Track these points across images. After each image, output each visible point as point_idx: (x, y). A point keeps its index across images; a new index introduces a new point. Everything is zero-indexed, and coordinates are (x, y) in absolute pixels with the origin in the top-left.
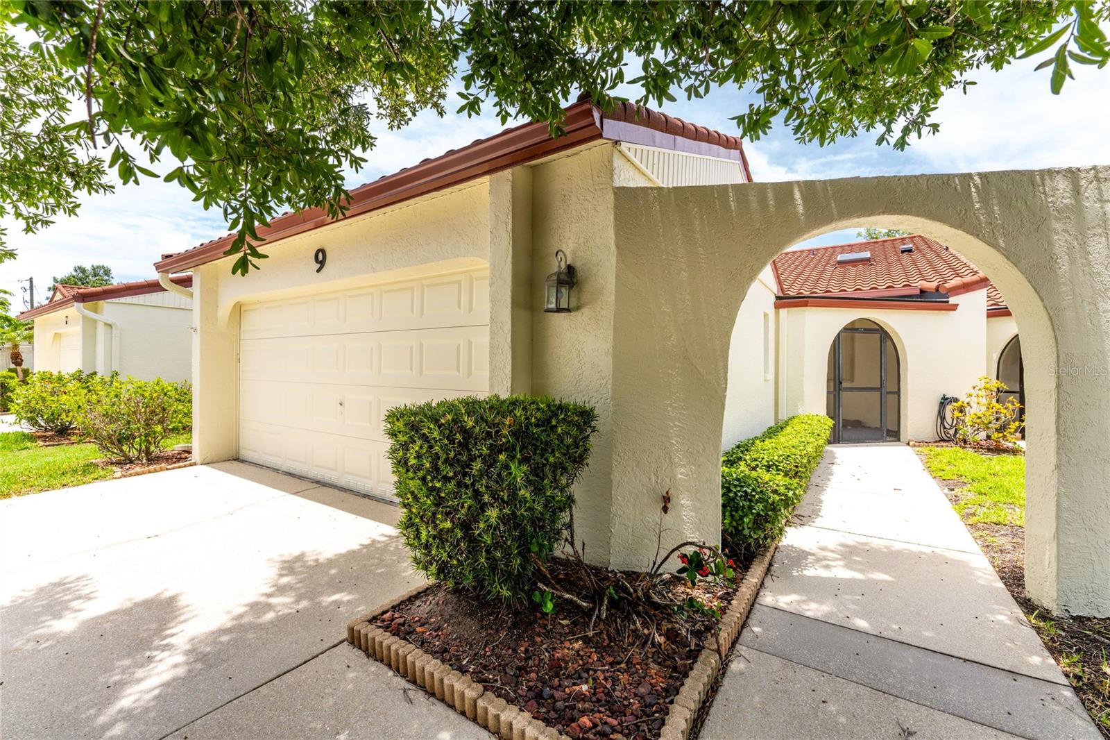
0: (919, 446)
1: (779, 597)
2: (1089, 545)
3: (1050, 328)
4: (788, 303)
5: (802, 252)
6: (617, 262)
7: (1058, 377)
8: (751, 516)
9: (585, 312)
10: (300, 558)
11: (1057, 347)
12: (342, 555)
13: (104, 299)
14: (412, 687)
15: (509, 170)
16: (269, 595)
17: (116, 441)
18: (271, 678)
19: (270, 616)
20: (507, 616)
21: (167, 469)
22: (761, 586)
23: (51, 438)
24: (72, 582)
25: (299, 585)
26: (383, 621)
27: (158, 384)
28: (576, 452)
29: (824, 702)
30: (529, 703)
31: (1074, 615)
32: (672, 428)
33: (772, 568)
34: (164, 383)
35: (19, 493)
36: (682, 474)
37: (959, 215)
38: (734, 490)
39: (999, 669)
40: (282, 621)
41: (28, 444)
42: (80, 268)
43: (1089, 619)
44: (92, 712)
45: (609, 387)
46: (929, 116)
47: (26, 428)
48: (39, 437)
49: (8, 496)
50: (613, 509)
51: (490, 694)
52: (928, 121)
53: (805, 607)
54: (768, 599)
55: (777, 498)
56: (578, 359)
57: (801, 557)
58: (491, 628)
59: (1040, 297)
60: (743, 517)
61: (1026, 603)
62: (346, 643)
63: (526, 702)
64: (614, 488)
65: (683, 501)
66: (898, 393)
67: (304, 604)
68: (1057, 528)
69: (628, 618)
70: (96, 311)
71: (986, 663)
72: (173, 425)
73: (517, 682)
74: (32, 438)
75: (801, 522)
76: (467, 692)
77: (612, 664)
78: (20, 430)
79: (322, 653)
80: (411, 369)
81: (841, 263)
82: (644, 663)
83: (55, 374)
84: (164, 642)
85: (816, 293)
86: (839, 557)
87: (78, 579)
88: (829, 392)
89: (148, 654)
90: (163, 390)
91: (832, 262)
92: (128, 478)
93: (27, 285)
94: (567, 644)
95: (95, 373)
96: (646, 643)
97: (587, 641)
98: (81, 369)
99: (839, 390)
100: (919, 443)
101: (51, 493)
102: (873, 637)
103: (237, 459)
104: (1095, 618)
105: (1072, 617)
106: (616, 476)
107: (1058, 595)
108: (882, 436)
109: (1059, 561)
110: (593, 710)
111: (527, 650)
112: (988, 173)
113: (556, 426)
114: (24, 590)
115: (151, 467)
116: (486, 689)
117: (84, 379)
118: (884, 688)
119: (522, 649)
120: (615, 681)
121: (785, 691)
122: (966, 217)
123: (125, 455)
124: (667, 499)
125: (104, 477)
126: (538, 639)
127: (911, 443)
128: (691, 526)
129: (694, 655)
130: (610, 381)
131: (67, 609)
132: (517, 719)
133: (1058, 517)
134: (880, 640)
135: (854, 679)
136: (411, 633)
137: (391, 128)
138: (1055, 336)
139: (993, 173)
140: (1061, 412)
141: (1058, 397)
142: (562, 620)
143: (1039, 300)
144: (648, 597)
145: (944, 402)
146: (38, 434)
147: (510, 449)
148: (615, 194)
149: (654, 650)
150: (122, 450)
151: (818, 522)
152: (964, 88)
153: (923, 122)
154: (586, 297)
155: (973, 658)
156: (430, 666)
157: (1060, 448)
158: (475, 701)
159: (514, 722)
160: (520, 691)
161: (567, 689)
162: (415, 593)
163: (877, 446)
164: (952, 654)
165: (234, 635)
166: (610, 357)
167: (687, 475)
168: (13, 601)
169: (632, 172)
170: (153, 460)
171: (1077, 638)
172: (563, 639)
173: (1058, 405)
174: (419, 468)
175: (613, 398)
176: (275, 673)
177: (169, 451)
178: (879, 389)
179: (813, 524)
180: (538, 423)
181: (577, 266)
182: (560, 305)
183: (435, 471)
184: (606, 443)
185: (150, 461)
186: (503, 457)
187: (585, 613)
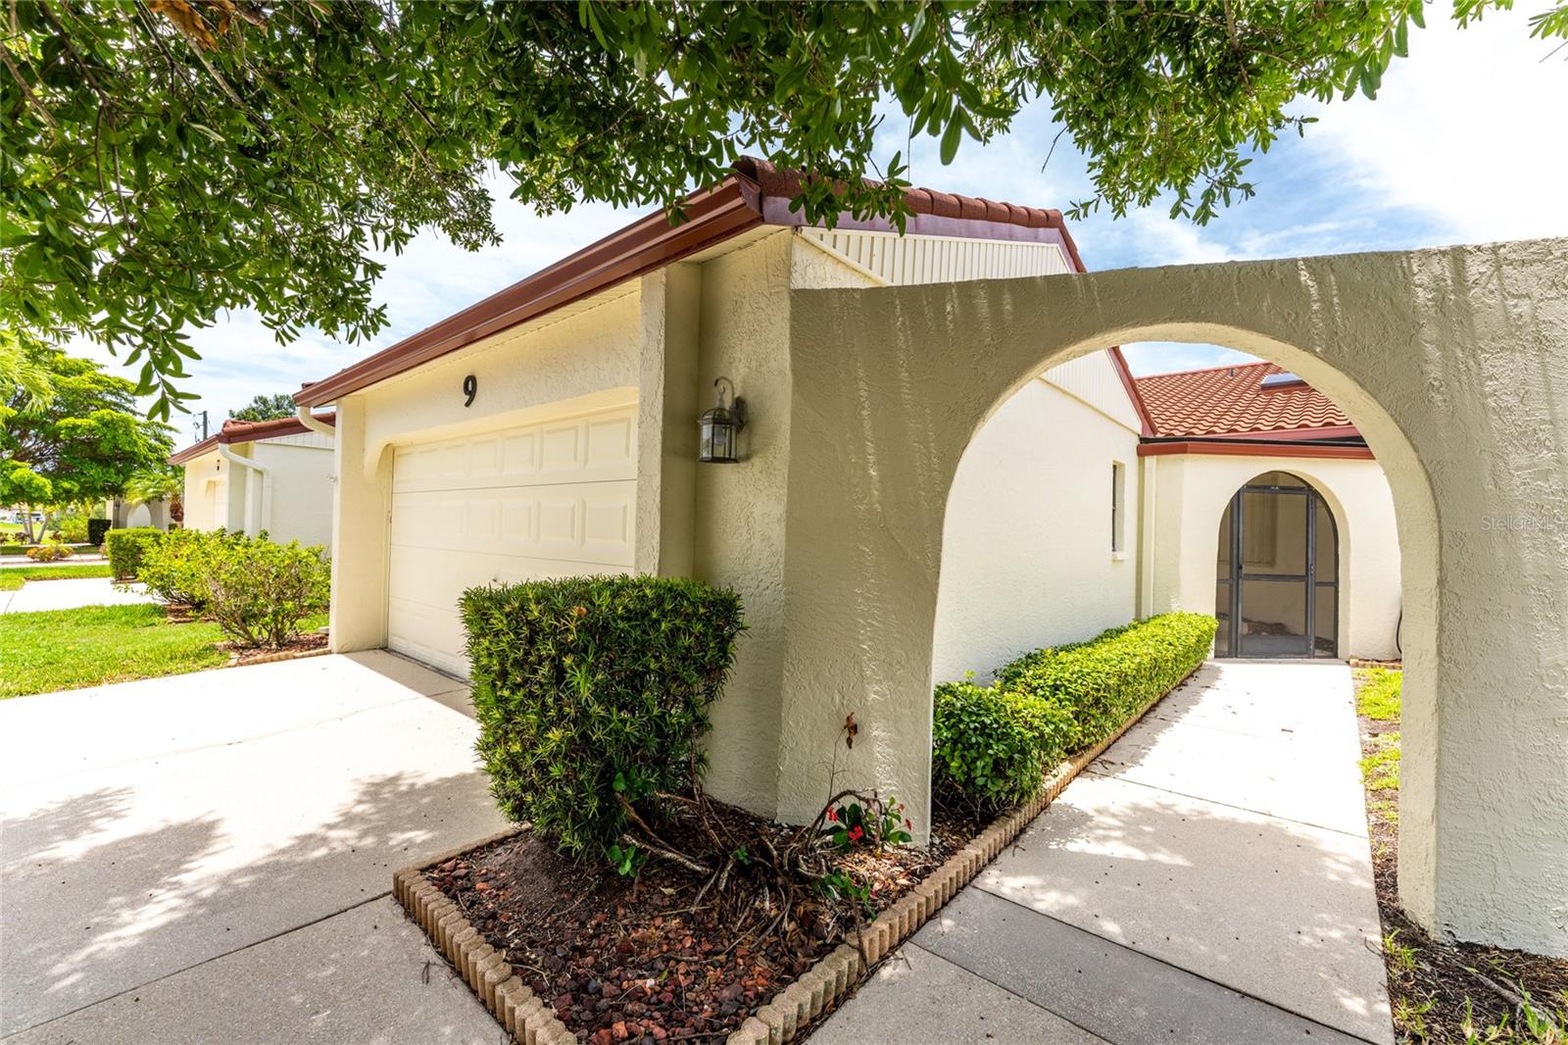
0: (1364, 666)
1: (1004, 879)
2: (1489, 834)
3: (1429, 493)
4: (1159, 447)
5: (1217, 371)
6: (794, 394)
7: (1441, 569)
8: (987, 759)
9: (756, 461)
10: (394, 780)
11: (1439, 522)
12: (447, 780)
13: (255, 439)
14: (439, 961)
15: (662, 270)
16: (330, 827)
17: (239, 620)
18: (276, 933)
19: (322, 852)
20: (593, 876)
21: (295, 658)
22: (990, 860)
23: (185, 613)
24: (110, 795)
25: (376, 816)
26: (442, 871)
27: (293, 547)
28: (704, 656)
29: (988, 1036)
30: (563, 997)
31: (1463, 941)
32: (863, 627)
33: (1023, 836)
35: (112, 680)
36: (876, 693)
37: (1286, 321)
38: (967, 719)
39: (1292, 1013)
40: (332, 859)
41: (156, 619)
42: (260, 398)
43: (1486, 950)
44: (54, 957)
45: (781, 567)
46: (1240, 173)
47: (158, 599)
48: (172, 611)
49: (99, 682)
50: (783, 738)
51: (517, 980)
52: (1240, 180)
53: (1038, 895)
54: (991, 879)
55: (1030, 735)
56: (746, 528)
57: (1079, 821)
58: (567, 891)
59: (1413, 446)
60: (977, 759)
61: (1396, 916)
62: (391, 896)
63: (559, 995)
64: (784, 709)
65: (877, 731)
66: (1335, 584)
67: (369, 841)
68: (1437, 803)
69: (756, 893)
70: (246, 454)
71: (1275, 1002)
72: (310, 601)
73: (563, 967)
74: (161, 612)
75: (1105, 772)
76: (488, 974)
77: (707, 954)
78: (152, 602)
79: (354, 907)
80: (573, 536)
81: (1265, 388)
82: (751, 956)
84: (174, 879)
85: (1214, 432)
86: (1119, 824)
87: (120, 791)
88: (1219, 581)
89: (151, 891)
90: (296, 555)
91: (1256, 386)
92: (244, 668)
93: (201, 419)
94: (658, 922)
95: (242, 532)
96: (766, 928)
97: (688, 919)
98: (226, 527)
99: (1238, 577)
100: (1364, 662)
101: (151, 682)
102: (1118, 948)
103: (385, 648)
104: (1496, 948)
105: (1460, 945)
106: (788, 691)
107: (1437, 907)
108: (1308, 649)
109: (1438, 854)
110: (643, 1014)
111: (598, 925)
112: (1334, 257)
113: (658, 621)
114: (51, 802)
115: (282, 653)
116: (515, 972)
117: (228, 540)
118: (1093, 1025)
119: (593, 922)
120: (700, 975)
121: (939, 1016)
122: (1297, 325)
123: (251, 637)
124: (853, 728)
125: (216, 665)
126: (621, 912)
127: (1352, 661)
128: (888, 768)
129: (822, 952)
130: (782, 560)
131: (87, 827)
132: (534, 1016)
133: (1438, 786)
134: (1127, 953)
135: (1054, 1007)
136: (468, 889)
137: (540, 214)
138: (1437, 506)
139: (1341, 257)
140: (1445, 623)
141: (1441, 601)
142: (666, 887)
143: (1411, 450)
144: (794, 864)
146: (173, 607)
147: (579, 651)
148: (792, 299)
149: (775, 939)
150: (246, 632)
151: (1132, 772)
152: (1300, 126)
153: (1232, 184)
154: (758, 442)
155: (1259, 993)
156: (462, 933)
157: (1441, 679)
158: (494, 987)
159: (528, 1020)
160: (559, 980)
161: (625, 983)
162: (500, 837)
163: (1298, 663)
164: (1228, 983)
165: (262, 876)
166: (783, 525)
167: (884, 695)
168: (34, 814)
169: (830, 265)
170: (284, 644)
171: (1448, 976)
172: (656, 913)
173: (1441, 611)
174: (490, 670)
175: (785, 584)
176: (284, 928)
177: (311, 634)
178: (1304, 578)
179: (1122, 776)
180: (630, 616)
181: (750, 398)
182: (719, 453)
183: (504, 675)
184: (776, 648)
185: (281, 646)
186: (568, 661)
187: (699, 880)
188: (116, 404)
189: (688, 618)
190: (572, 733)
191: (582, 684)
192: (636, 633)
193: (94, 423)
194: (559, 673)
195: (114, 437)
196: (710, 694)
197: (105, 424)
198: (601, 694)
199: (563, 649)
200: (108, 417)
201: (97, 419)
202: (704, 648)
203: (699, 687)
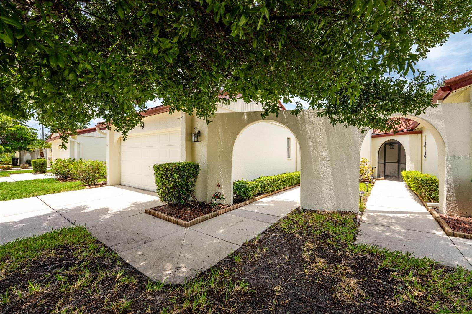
2: (307, 194)
6: (208, 130)
8: (243, 191)
9: (202, 142)
14: (155, 217)
20: (177, 207)
21: (100, 187)
22: (242, 206)
23: (62, 180)
26: (152, 209)
28: (194, 174)
32: (220, 169)
34: (98, 162)
36: (222, 180)
37: (281, 120)
38: (239, 185)
41: (56, 182)
47: (55, 176)
48: (59, 180)
58: (173, 209)
62: (144, 213)
64: (208, 184)
65: (223, 186)
67: (136, 208)
70: (74, 139)
72: (101, 175)
74: (56, 180)
75: (270, 197)
78: (53, 178)
83: (63, 160)
95: (75, 159)
97: (192, 211)
98: (70, 158)
103: (120, 185)
106: (208, 181)
107: (301, 205)
113: (186, 168)
117: (71, 161)
123: (88, 183)
124: (219, 186)
125: (84, 189)
126: (182, 211)
128: (225, 191)
130: (207, 158)
135: (242, 217)
136: (157, 210)
147: (175, 172)
154: (202, 138)
156: (159, 213)
162: (160, 206)
166: (207, 153)
167: (224, 180)
174: (159, 177)
175: (207, 163)
176: (130, 216)
177: (99, 183)
179: (273, 197)
180: (182, 167)
181: (201, 131)
182: (196, 140)
183: (162, 177)
184: (206, 173)
185: (95, 185)
186: (173, 173)
187: (193, 207)
188: (20, 123)
189: (191, 167)
190: (174, 184)
191: (176, 176)
192: (183, 169)
193: (15, 129)
194: (171, 175)
195: (21, 133)
196: (195, 181)
197: (18, 129)
198: (178, 178)
199: (172, 172)
200: (19, 128)
201: (16, 128)
202: (193, 172)
203: (193, 179)
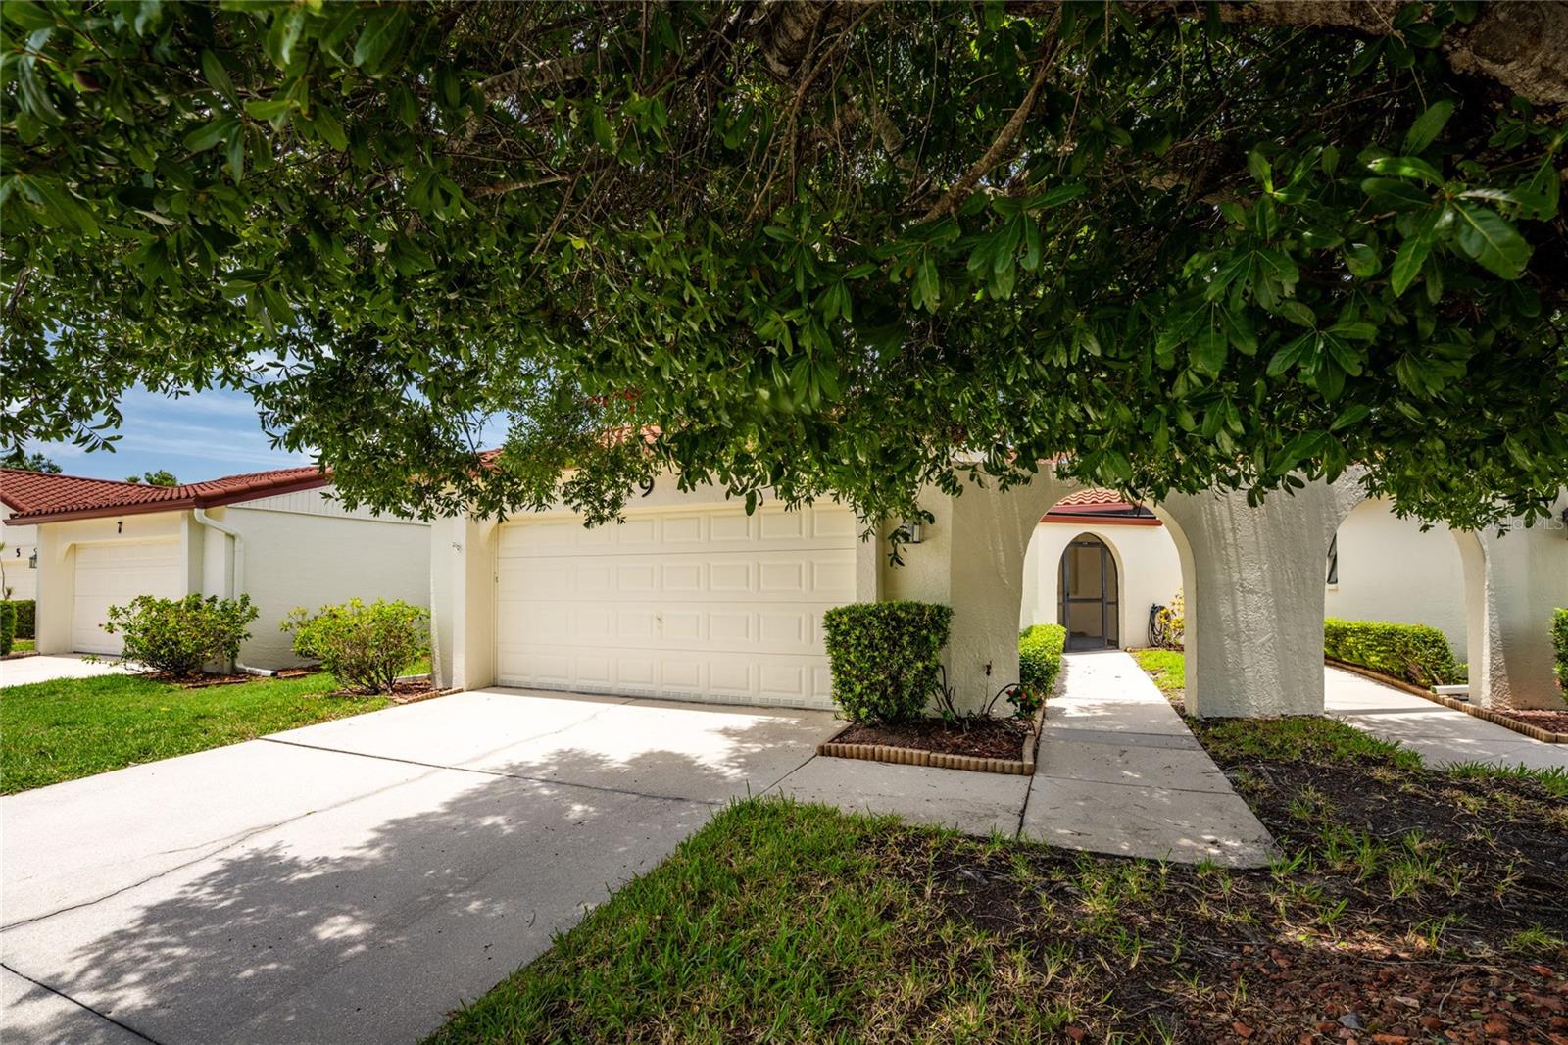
0: (1133, 651)
6: (953, 511)
9: (928, 543)
13: (227, 503)
22: (1043, 722)
31: (1207, 716)
33: (1046, 716)
45: (948, 594)
50: (952, 677)
54: (1048, 726)
56: (924, 575)
57: (1062, 710)
62: (819, 755)
65: (998, 668)
66: (1117, 603)
70: (216, 519)
88: (1059, 604)
99: (1068, 601)
103: (496, 686)
105: (1206, 719)
107: (1198, 707)
108: (1104, 644)
124: (989, 667)
127: (1127, 649)
130: (949, 591)
145: (1155, 610)
150: (369, 680)
166: (949, 575)
167: (999, 651)
178: (1101, 600)
179: (1064, 696)
